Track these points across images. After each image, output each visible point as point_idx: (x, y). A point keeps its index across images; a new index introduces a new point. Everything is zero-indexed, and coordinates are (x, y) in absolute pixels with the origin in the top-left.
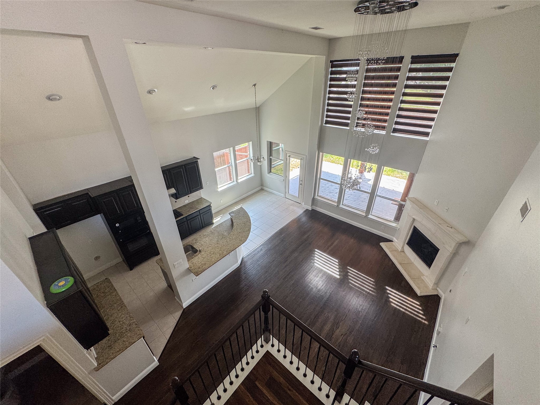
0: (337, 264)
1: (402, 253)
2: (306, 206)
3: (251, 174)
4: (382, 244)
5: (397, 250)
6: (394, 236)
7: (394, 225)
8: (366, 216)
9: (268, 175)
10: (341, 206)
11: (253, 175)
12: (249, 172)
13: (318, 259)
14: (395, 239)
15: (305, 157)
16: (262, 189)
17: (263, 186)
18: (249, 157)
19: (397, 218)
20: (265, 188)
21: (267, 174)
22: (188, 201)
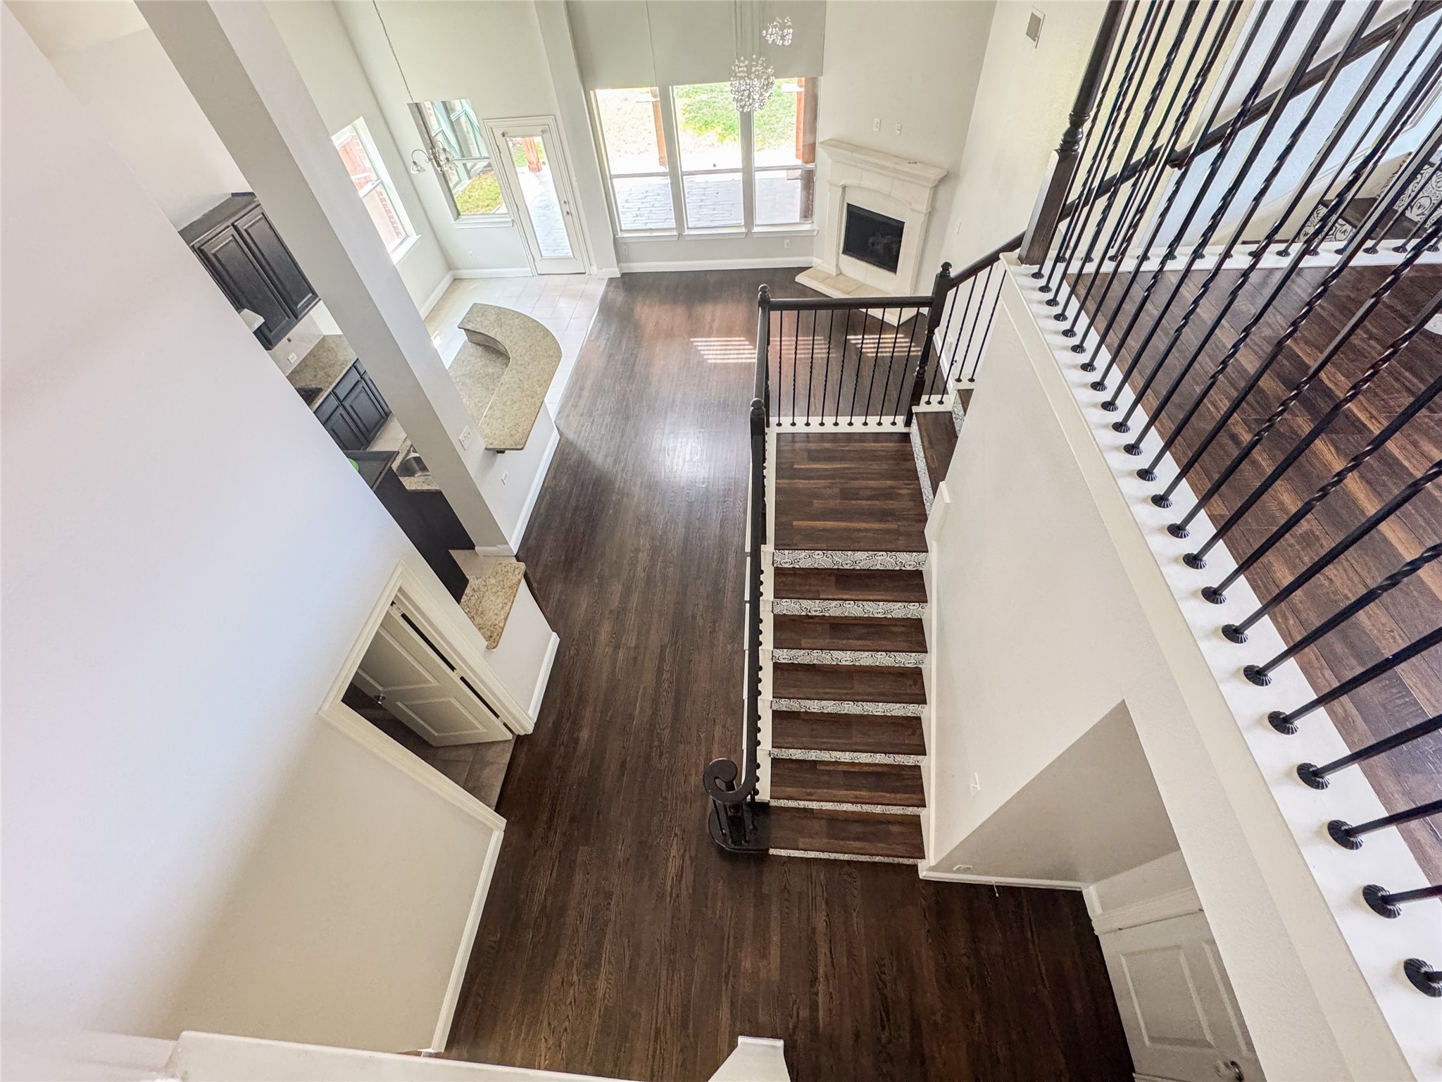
0: (747, 343)
1: (840, 277)
2: (603, 270)
3: (407, 236)
4: (801, 278)
5: (829, 277)
6: (812, 255)
7: (806, 227)
8: (748, 233)
9: (458, 225)
10: (687, 232)
11: (414, 238)
12: (398, 234)
13: (707, 352)
14: (816, 261)
15: (550, 120)
16: (456, 280)
17: (458, 269)
18: (376, 178)
19: (807, 213)
20: (464, 273)
21: (453, 222)
22: (296, 358)
